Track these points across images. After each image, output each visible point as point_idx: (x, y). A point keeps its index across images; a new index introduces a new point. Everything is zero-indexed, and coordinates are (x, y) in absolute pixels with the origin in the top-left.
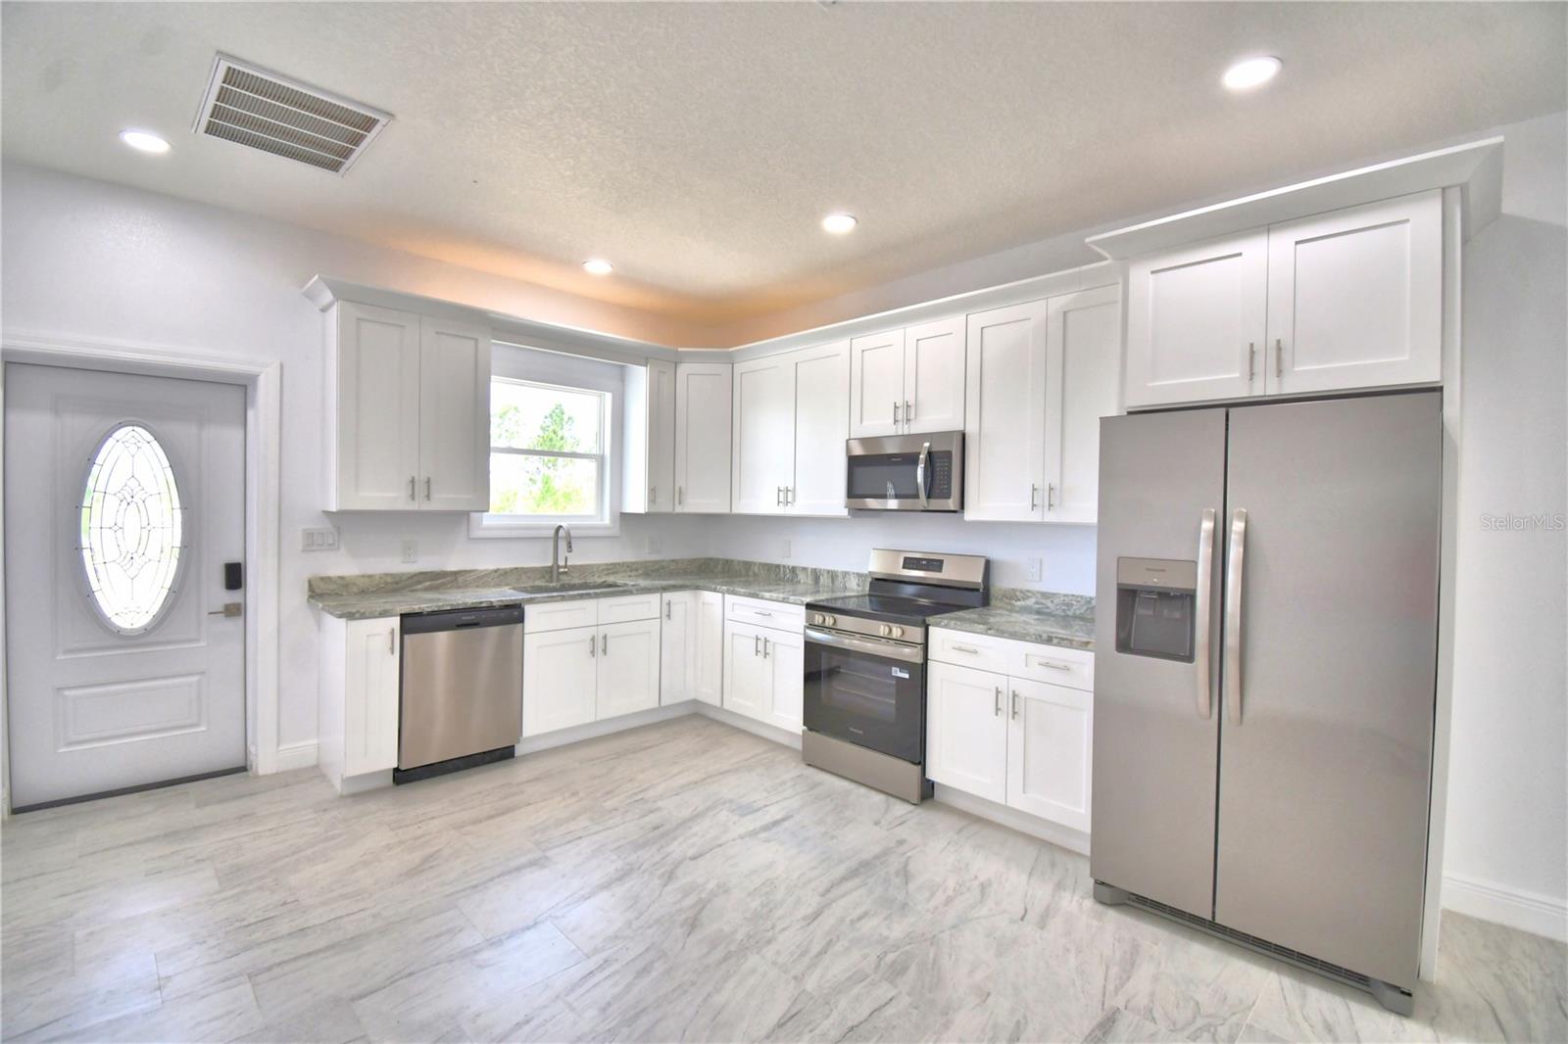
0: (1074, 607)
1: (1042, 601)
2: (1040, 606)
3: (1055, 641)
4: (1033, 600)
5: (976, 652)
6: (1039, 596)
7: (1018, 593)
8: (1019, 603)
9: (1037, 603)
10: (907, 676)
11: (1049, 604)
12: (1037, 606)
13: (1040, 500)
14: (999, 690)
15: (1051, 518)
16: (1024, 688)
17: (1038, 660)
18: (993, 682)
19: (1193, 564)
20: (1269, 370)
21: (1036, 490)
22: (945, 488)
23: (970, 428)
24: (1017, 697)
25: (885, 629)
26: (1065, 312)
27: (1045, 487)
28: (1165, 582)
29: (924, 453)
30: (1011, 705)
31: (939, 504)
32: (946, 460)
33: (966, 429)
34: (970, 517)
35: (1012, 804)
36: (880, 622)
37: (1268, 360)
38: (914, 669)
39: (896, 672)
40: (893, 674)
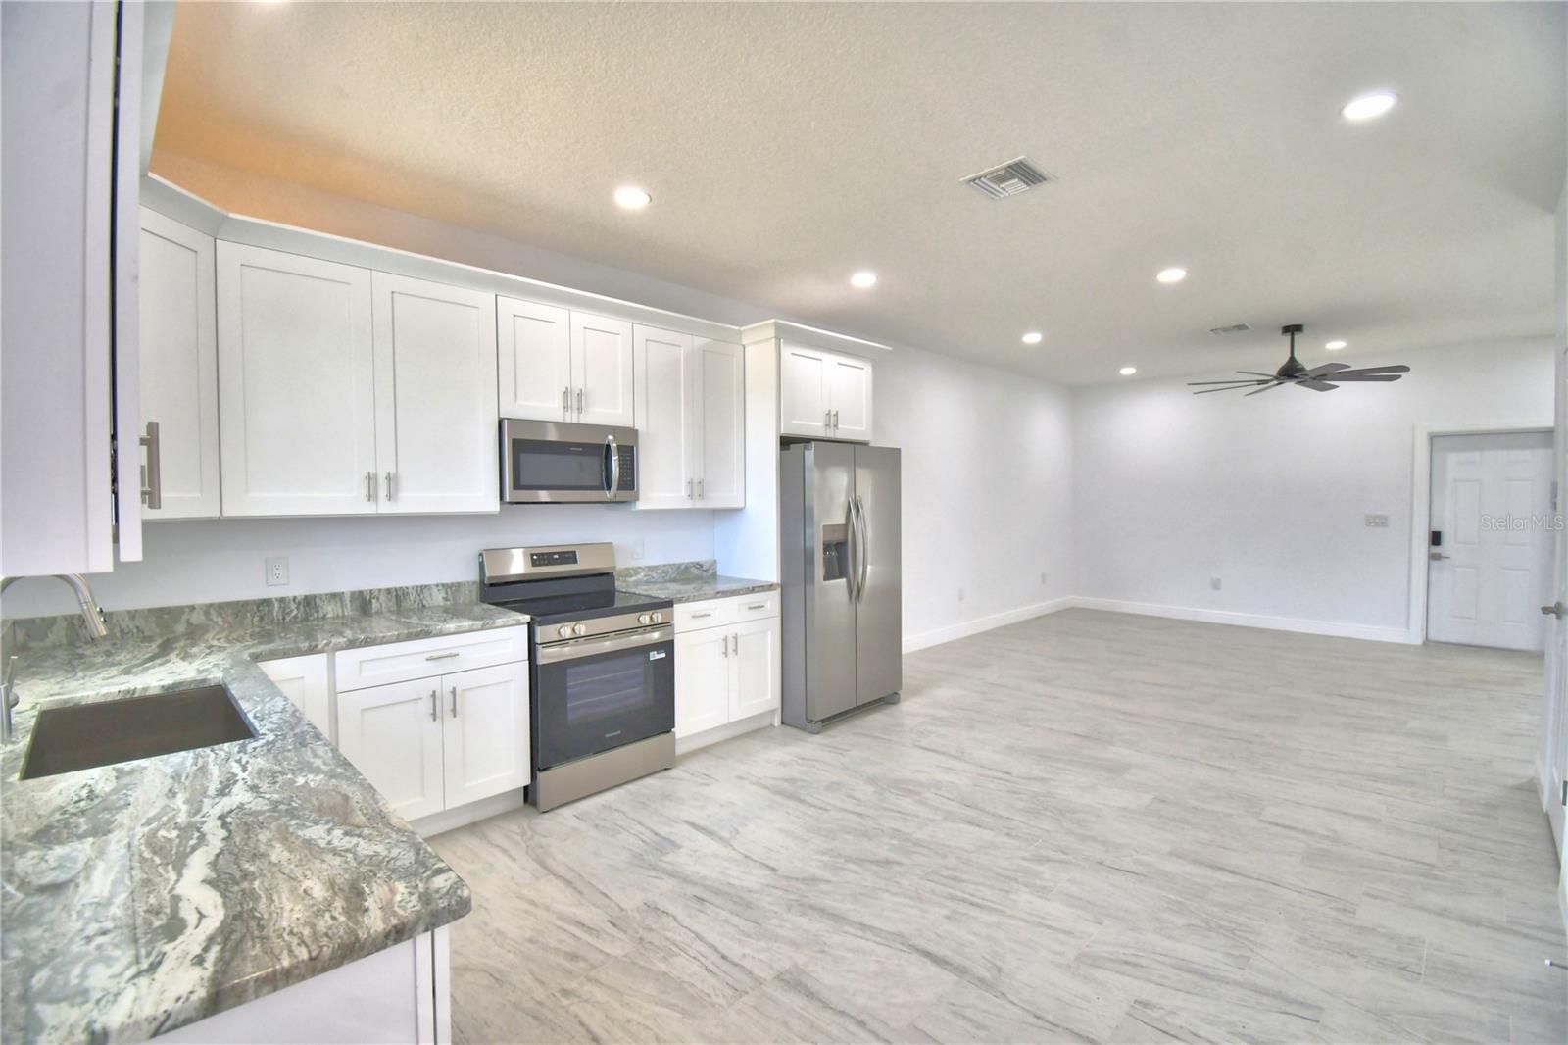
0: (671, 574)
1: (649, 573)
2: (648, 577)
3: (756, 590)
4: (642, 574)
5: (694, 617)
6: (647, 569)
7: (631, 571)
8: (632, 579)
9: (645, 576)
10: (663, 655)
11: (655, 575)
12: (645, 579)
13: (692, 491)
14: (726, 637)
15: (699, 505)
16: (740, 630)
17: (747, 606)
18: (721, 633)
19: (846, 526)
20: (832, 425)
21: (690, 483)
22: (629, 482)
23: (639, 426)
24: (736, 638)
25: (645, 619)
26: (704, 351)
27: (695, 481)
28: (837, 537)
29: (614, 446)
30: (731, 646)
31: (624, 495)
32: (629, 454)
33: (636, 428)
34: (641, 505)
35: (733, 719)
36: (638, 614)
37: (832, 419)
38: (668, 646)
39: (654, 656)
40: (651, 659)
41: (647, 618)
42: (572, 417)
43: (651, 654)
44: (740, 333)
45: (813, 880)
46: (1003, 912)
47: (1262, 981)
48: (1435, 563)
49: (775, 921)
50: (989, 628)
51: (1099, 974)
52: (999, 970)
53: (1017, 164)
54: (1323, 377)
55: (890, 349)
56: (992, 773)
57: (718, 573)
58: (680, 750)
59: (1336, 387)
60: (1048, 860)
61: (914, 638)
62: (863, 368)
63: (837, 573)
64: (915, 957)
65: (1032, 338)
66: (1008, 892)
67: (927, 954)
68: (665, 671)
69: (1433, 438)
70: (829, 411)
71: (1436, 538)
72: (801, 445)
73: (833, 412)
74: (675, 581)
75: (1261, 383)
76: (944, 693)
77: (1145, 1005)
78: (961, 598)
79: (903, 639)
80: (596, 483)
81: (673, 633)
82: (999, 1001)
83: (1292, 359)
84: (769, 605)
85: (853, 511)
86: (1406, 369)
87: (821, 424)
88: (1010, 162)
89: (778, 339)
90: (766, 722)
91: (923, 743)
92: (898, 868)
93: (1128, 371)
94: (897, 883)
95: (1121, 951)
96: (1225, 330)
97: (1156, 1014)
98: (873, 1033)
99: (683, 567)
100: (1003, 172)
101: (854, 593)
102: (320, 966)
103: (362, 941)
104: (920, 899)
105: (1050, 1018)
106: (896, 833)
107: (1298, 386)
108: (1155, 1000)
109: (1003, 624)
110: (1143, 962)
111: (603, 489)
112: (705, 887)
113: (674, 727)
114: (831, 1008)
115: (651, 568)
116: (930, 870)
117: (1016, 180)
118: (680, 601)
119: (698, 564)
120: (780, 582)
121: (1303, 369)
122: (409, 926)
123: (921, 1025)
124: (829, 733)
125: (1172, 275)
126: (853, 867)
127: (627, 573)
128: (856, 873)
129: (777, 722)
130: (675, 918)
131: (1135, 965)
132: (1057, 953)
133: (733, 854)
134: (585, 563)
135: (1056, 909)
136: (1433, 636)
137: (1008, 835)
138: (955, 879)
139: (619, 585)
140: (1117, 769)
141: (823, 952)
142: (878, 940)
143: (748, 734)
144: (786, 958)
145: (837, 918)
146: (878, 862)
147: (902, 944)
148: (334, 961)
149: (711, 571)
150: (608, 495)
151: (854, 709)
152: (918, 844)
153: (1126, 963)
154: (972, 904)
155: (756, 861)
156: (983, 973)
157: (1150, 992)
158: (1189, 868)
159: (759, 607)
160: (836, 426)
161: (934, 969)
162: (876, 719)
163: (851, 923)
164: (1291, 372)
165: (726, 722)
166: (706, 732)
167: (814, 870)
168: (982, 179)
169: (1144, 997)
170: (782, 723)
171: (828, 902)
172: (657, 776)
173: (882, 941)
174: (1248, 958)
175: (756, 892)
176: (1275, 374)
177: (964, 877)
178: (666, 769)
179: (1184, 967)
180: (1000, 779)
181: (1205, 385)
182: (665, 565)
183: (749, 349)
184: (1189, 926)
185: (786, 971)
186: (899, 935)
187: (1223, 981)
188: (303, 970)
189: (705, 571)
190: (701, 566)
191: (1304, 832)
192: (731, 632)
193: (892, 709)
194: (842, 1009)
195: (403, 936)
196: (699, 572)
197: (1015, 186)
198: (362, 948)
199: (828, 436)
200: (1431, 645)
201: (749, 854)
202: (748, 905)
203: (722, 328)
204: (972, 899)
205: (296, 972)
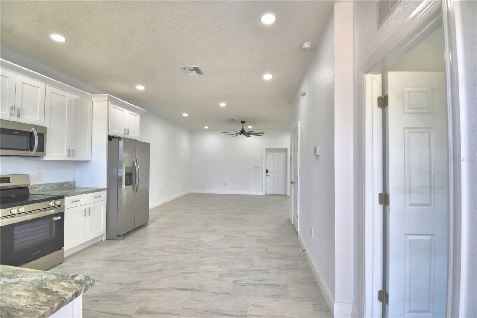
0: (55, 187)
1: (45, 187)
2: (44, 189)
3: (98, 190)
4: (42, 187)
5: (72, 202)
6: (44, 185)
7: (36, 186)
8: (36, 189)
9: (43, 188)
10: (60, 218)
11: (47, 187)
12: (43, 189)
13: (69, 153)
14: (86, 209)
15: (72, 159)
16: (91, 206)
17: (94, 197)
18: (84, 208)
19: (133, 167)
20: (127, 133)
21: (69, 150)
22: (42, 148)
23: (46, 125)
24: (90, 209)
25: (52, 204)
26: (76, 100)
27: (71, 149)
28: (130, 171)
29: (35, 133)
30: (87, 212)
31: (39, 153)
32: (42, 137)
33: (45, 126)
34: (45, 158)
35: (87, 241)
36: (49, 202)
37: (127, 131)
38: (62, 214)
39: (55, 218)
40: (54, 220)
41: (53, 203)
42: (14, 119)
43: (54, 218)
44: (92, 96)
45: (138, 282)
46: (198, 272)
47: (256, 268)
48: (267, 177)
49: (129, 298)
50: (169, 201)
51: (225, 278)
52: (201, 286)
53: (196, 68)
54: (249, 134)
55: (146, 111)
56: (183, 239)
57: (77, 186)
58: (66, 255)
59: (250, 136)
60: (205, 257)
61: (153, 204)
62: (137, 116)
63: (129, 183)
64: (178, 291)
65: (185, 115)
66: (197, 267)
67: (181, 289)
68: (61, 224)
69: (266, 149)
70: (126, 129)
71: (267, 171)
72: (118, 139)
73: (127, 129)
74: (57, 189)
75: (237, 134)
76: (161, 221)
77: (236, 281)
78: (162, 192)
79: (150, 205)
80: (25, 148)
81: (64, 208)
82: (203, 293)
83: (243, 129)
84: (102, 196)
85: (135, 162)
86: (263, 133)
87: (123, 133)
88: (195, 66)
89: (108, 101)
90: (100, 240)
91: (160, 235)
92: (164, 271)
93: (206, 128)
94: (165, 274)
95: (228, 271)
96: (230, 120)
97: (239, 282)
98: (173, 314)
99: (60, 184)
100: (192, 68)
101: (135, 191)
102: (53, 310)
103: (66, 299)
104: (174, 277)
105: (217, 292)
106: (160, 262)
107: (243, 135)
108: (237, 280)
109: (173, 199)
110: (233, 272)
111: (28, 150)
112: (96, 297)
113: (63, 246)
114: (158, 313)
115: (46, 185)
116: (174, 268)
117: (195, 72)
118: (67, 196)
119: (67, 182)
120: (106, 187)
121: (245, 132)
122: (79, 291)
123: (185, 306)
124: (126, 239)
125: (223, 105)
126: (149, 275)
127: (35, 187)
128: (151, 276)
129: (104, 239)
130: (88, 310)
131: (231, 274)
132: (213, 277)
133: (103, 284)
134: (13, 183)
135: (210, 267)
136: (267, 193)
137: (193, 253)
138: (182, 268)
139: (31, 192)
140: (214, 231)
141: (149, 300)
142: (165, 291)
143: (94, 245)
144: (137, 307)
145: (150, 290)
146: (157, 271)
147: (173, 289)
148: (58, 308)
149: (73, 186)
150: (32, 153)
151: (135, 229)
152: (168, 263)
153: (230, 274)
154: (189, 273)
155: (114, 283)
156: (197, 288)
157: (236, 278)
158: (236, 250)
159: (99, 197)
160: (128, 134)
161: (185, 292)
162: (141, 232)
163: (156, 290)
164: (243, 132)
165: (85, 242)
166: (76, 247)
167: (136, 279)
168: (186, 69)
169: (235, 280)
170: (106, 239)
171: (145, 287)
172: (56, 267)
173: (166, 291)
174: (253, 265)
175: (118, 292)
176: (240, 131)
177: (185, 267)
178: (60, 264)
179: (241, 271)
180: (186, 240)
181: (225, 134)
182: (52, 184)
183: (95, 103)
184: (240, 261)
185: (138, 310)
186: (171, 287)
187: (250, 271)
188: (48, 313)
189: (70, 185)
190: (69, 183)
191: (255, 236)
192: (87, 207)
193: (146, 228)
194: (161, 312)
195: (77, 295)
196: (68, 186)
197: (194, 73)
198: (66, 301)
199: (125, 137)
200: (267, 195)
201: (109, 282)
202: (116, 297)
203: (85, 93)
204: (189, 272)
205: (46, 314)
